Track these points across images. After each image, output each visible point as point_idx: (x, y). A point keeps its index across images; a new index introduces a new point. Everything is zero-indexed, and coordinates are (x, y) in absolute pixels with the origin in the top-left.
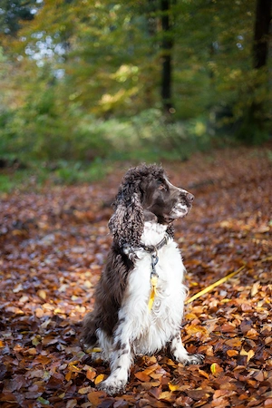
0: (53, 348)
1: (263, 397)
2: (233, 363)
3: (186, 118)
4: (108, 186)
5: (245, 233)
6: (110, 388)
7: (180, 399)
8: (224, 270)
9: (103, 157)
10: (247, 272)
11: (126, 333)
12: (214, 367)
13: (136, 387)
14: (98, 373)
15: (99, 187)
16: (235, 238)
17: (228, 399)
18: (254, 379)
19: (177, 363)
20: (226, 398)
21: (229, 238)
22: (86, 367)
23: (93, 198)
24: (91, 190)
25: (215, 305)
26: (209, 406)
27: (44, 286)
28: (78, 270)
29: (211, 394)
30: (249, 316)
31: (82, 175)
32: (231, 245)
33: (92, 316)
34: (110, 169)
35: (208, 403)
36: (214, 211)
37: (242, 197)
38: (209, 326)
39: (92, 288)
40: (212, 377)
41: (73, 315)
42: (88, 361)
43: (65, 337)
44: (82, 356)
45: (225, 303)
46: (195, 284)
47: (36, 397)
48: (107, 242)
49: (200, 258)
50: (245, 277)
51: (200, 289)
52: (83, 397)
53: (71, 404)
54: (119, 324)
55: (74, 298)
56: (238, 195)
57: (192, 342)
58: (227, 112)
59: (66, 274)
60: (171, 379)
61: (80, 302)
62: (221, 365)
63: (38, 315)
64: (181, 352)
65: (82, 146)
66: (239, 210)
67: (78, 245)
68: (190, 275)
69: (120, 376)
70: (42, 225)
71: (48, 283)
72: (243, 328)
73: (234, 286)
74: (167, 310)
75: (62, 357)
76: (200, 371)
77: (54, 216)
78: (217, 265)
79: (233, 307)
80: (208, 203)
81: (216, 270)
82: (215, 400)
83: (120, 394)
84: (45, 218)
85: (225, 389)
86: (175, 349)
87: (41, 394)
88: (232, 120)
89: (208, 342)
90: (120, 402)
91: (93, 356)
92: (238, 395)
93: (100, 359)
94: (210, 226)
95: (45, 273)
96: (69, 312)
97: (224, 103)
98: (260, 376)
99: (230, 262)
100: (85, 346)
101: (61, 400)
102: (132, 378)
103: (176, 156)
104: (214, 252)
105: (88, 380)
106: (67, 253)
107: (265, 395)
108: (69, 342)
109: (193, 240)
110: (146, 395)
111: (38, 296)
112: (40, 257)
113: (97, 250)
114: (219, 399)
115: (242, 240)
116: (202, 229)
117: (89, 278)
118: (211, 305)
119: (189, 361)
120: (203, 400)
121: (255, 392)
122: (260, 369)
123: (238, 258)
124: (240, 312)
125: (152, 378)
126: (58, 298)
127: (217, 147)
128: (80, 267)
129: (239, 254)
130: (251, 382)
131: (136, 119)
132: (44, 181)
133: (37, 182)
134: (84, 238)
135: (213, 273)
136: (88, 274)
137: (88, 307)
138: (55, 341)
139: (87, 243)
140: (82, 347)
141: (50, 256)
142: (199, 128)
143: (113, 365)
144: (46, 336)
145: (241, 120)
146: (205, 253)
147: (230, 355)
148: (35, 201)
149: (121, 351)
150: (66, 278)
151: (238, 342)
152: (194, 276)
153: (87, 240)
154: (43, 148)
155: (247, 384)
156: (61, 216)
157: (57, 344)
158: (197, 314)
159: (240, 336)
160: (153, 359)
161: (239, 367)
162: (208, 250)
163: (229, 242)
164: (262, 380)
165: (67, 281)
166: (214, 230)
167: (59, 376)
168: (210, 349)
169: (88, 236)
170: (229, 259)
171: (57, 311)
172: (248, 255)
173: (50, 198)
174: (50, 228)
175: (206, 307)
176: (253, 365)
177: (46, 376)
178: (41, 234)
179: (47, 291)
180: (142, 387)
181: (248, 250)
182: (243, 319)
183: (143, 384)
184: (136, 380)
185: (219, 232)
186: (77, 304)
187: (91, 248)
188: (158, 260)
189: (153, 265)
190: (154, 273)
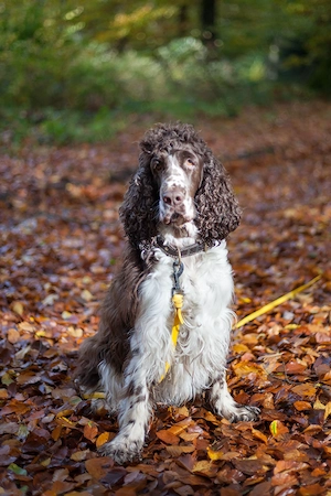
0: (34, 391)
2: (304, 420)
3: (233, 55)
4: (118, 149)
5: (320, 228)
6: (119, 453)
7: (224, 472)
8: (289, 281)
9: (113, 106)
10: (324, 286)
12: (275, 425)
13: (159, 452)
14: (101, 429)
15: (104, 151)
16: (306, 234)
17: (296, 474)
19: (219, 419)
20: (292, 474)
21: (296, 234)
22: (83, 421)
23: (96, 166)
24: (93, 154)
25: (277, 333)
26: (267, 485)
27: (20, 295)
28: (71, 273)
29: (271, 467)
30: (327, 351)
31: (79, 132)
32: (300, 244)
34: (122, 125)
35: (266, 479)
36: (275, 192)
37: (317, 173)
38: (268, 364)
39: (93, 300)
40: (272, 441)
41: (64, 340)
42: (85, 411)
43: (52, 374)
44: (77, 403)
45: (291, 331)
46: (247, 300)
47: (6, 463)
48: (115, 233)
49: (253, 261)
50: (320, 292)
51: (254, 307)
52: (77, 465)
53: (60, 476)
54: (131, 357)
55: (66, 315)
56: (311, 171)
57: (243, 387)
58: (296, 48)
59: (54, 279)
60: (211, 441)
61: (75, 322)
62: (285, 423)
63: (10, 338)
64: (226, 402)
65: (81, 89)
66: (312, 192)
67: (71, 236)
68: (239, 286)
69: (134, 434)
70: (19, 204)
71: (26, 291)
72: (319, 369)
73: (305, 305)
74: (200, 343)
75: (46, 404)
76: (254, 431)
77: (37, 191)
78: (279, 274)
79: (303, 336)
80: (266, 181)
81: (278, 281)
82: (276, 476)
83: (135, 463)
84: (23, 193)
85: (292, 460)
86: (217, 398)
87: (13, 459)
88: (308, 61)
89: (267, 387)
90: (134, 475)
91: (93, 403)
92: (310, 470)
93: (103, 409)
94: (268, 215)
95: (23, 276)
96: (57, 335)
97: (291, 34)
99: (299, 269)
100: (82, 388)
101: (43, 470)
102: (151, 438)
103: (219, 109)
104: (275, 253)
105: (85, 440)
106: (55, 247)
108: (58, 381)
109: (244, 235)
110: (173, 465)
111: (12, 310)
112: (15, 251)
113: (101, 244)
114: (282, 474)
115: (316, 238)
116: (256, 219)
117: (87, 287)
118: (270, 332)
119: (238, 415)
120: (258, 476)
123: (309, 265)
124: (313, 344)
125: (182, 440)
126: (41, 313)
127: (281, 100)
128: (75, 268)
129: (312, 258)
130: (330, 450)
131: (163, 52)
132: (23, 140)
133: (12, 139)
134: (81, 225)
135: (273, 284)
136: (87, 280)
137: (86, 329)
138: (37, 379)
139: (86, 234)
140: (78, 390)
141: (30, 251)
142: (256, 70)
143: (123, 418)
144: (24, 372)
145: (317, 62)
146: (262, 255)
147: (299, 409)
148: (9, 168)
149: (134, 398)
150: (53, 284)
151: (311, 389)
152: (245, 288)
153: (86, 229)
154: (23, 89)
155: (325, 453)
156: (47, 191)
157: (39, 383)
158: (249, 346)
159: (314, 380)
160: (184, 411)
161: (312, 427)
162: (266, 251)
163: (296, 240)
165: (56, 289)
166: (275, 222)
167: (43, 433)
168: (270, 398)
169: (88, 224)
170: (297, 266)
171: (40, 333)
172: (324, 260)
173: (31, 164)
174: (31, 209)
175: (263, 335)
177: (23, 433)
178: (17, 217)
179: (26, 303)
180: (167, 453)
181: (325, 252)
182: (318, 355)
183: (168, 448)
184: (159, 441)
185: (282, 224)
186: (70, 325)
187: (92, 241)
188: (182, 269)
189: (175, 277)
190: (177, 289)
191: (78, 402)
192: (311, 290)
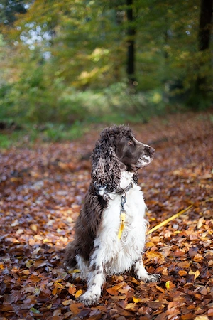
0: (43, 270)
1: (207, 307)
2: (183, 281)
3: (146, 89)
4: (85, 143)
5: (192, 180)
6: (87, 301)
7: (142, 309)
8: (176, 208)
9: (81, 120)
10: (194, 210)
11: (100, 257)
12: (168, 284)
13: (108, 300)
14: (78, 289)
15: (78, 144)
16: (185, 183)
17: (179, 309)
18: (200, 293)
19: (139, 281)
20: (177, 308)
21: (180, 183)
22: (68, 284)
23: (74, 152)
24: (72, 146)
25: (169, 236)
26: (164, 314)
27: (35, 221)
28: (62, 209)
29: (166, 305)
30: (196, 244)
31: (64, 134)
32: (182, 189)
33: (72, 244)
34: (87, 130)
35: (163, 312)
36: (169, 162)
37: (190, 151)
38: (165, 252)
39: (73, 222)
40: (167, 292)
41: (58, 243)
42: (70, 280)
43: (52, 261)
45: (177, 234)
46: (154, 219)
47: (29, 308)
48: (84, 187)
49: (157, 199)
50: (192, 213)
51: (157, 223)
52: (66, 307)
53: (57, 313)
54: (95, 250)
55: (59, 231)
56: (187, 150)
57: (151, 264)
58: (178, 85)
59: (52, 212)
60: (135, 293)
61: (64, 234)
62: (173, 282)
63: (30, 243)
64: (142, 273)
65: (65, 112)
66: (188, 161)
67: (62, 189)
68: (150, 212)
69: (94, 292)
70: (34, 174)
71: (38, 219)
72: (191, 254)
73: (184, 221)
74: (133, 239)
75: (49, 277)
76: (157, 287)
77: (43, 167)
78: (171, 205)
79: (183, 237)
80: (163, 156)
81: (170, 209)
82: (169, 310)
83: (95, 305)
84: (36, 168)
85: (177, 301)
86: (138, 270)
87: (33, 305)
88: (182, 91)
89: (164, 264)
90: (95, 311)
91: (73, 276)
92: (187, 306)
93: (79, 278)
94: (165, 174)
95: (36, 211)
96: (54, 241)
97: (176, 77)
98: (204, 290)
99: (181, 202)
100: (68, 268)
101: (48, 310)
102: (104, 293)
103: (138, 119)
104: (169, 194)
105: (69, 294)
106: (53, 196)
107: (208, 305)
108: (55, 265)
109: (152, 185)
110: (115, 306)
111: (31, 229)
112: (32, 198)
113: (77, 193)
114: (172, 309)
115: (190, 185)
116: (159, 176)
117: (70, 215)
118: (166, 235)
119: (149, 279)
120: (159, 310)
121: (200, 303)
122: (204, 285)
123: (187, 199)
124: (189, 241)
125: (120, 293)
126: (46, 230)
127: (171, 113)
128: (64, 206)
129: (188, 196)
130: (197, 296)
131: (107, 91)
132: (35, 139)
133: (29, 140)
134: (66, 183)
135: (167, 210)
136: (70, 212)
137: (70, 238)
138: (44, 264)
139: (69, 188)
140: (65, 269)
141: (40, 198)
142: (156, 97)
143: (89, 282)
144: (37, 260)
145: (189, 91)
146: (162, 195)
147: (181, 275)
148: (28, 155)
149: (96, 272)
150: (52, 215)
151: (188, 264)
152: (152, 213)
153: (69, 185)
154: (34, 114)
155: (194, 297)
156: (48, 167)
157: (45, 266)
158: (155, 243)
159: (189, 259)
160: (121, 278)
161: (188, 284)
162: (164, 193)
163: (180, 186)
164: (205, 294)
165: (53, 217)
166: (168, 177)
167: (47, 291)
168: (165, 270)
169: (70, 182)
170: (180, 200)
171: (45, 240)
172: (195, 196)
173: (40, 153)
174: (40, 176)
175: (162, 237)
176: (198, 282)
177: (37, 292)
178: (33, 181)
179: (38, 225)
180: (112, 300)
181: (195, 192)
182: (191, 246)
183: (113, 297)
184: (108, 294)
185: (172, 178)
186: (61, 236)
187: (72, 192)
188: (125, 200)
189: (122, 204)
190: (123, 210)
191: (66, 275)
192: (187, 212)
